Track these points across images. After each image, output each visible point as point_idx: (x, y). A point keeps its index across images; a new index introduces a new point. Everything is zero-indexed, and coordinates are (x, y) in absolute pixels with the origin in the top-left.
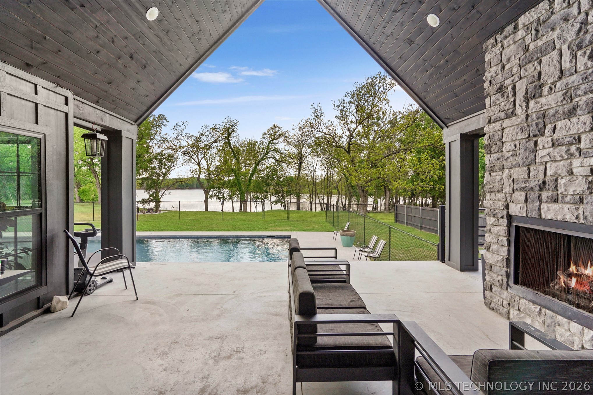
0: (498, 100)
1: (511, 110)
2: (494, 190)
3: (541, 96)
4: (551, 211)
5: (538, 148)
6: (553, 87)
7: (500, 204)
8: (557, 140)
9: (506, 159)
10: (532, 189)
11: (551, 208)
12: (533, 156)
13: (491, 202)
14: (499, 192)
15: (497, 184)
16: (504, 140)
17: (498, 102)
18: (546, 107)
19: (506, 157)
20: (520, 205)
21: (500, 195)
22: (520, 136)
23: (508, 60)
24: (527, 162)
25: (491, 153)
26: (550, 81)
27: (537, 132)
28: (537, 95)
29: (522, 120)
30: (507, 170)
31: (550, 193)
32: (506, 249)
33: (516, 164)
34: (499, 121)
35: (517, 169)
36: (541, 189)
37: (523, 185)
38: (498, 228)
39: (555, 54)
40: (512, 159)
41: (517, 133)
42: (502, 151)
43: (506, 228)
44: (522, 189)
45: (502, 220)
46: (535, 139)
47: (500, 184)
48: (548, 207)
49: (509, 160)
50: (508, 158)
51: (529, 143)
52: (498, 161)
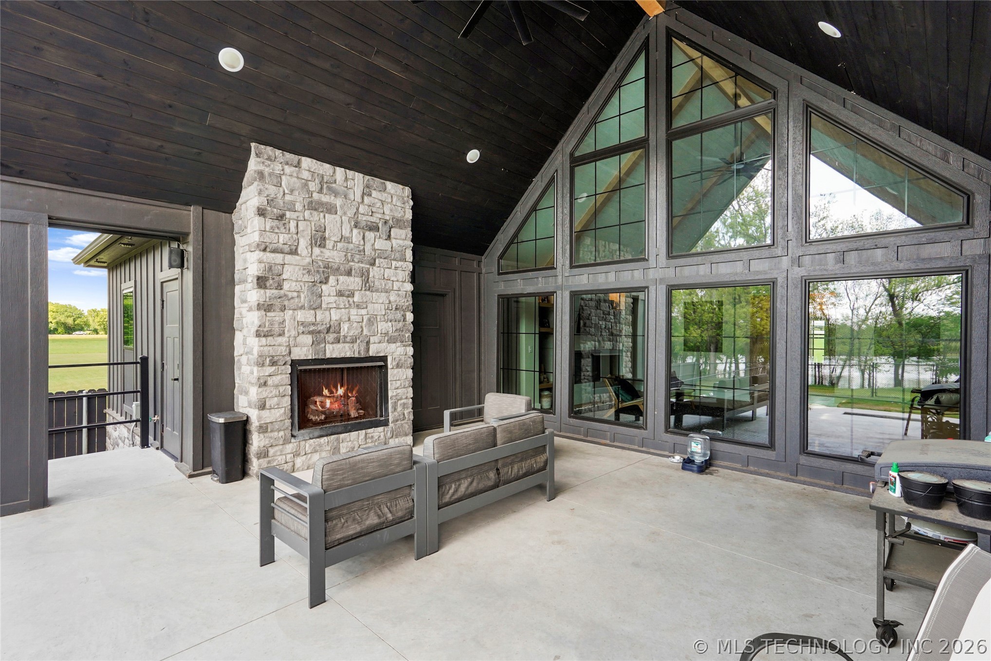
0: (278, 228)
1: (294, 248)
2: (272, 333)
3: (324, 247)
4: (336, 350)
5: (323, 294)
6: (335, 244)
7: (283, 350)
8: (340, 291)
9: (289, 300)
10: (319, 332)
11: (335, 348)
12: (319, 301)
13: (270, 348)
14: (280, 335)
15: (277, 326)
16: (284, 276)
17: (276, 231)
18: (331, 260)
19: (290, 297)
20: (306, 348)
21: (280, 340)
22: (307, 278)
23: (292, 191)
24: (314, 306)
25: (265, 288)
26: (334, 239)
27: (324, 280)
28: (322, 245)
29: (309, 263)
30: (291, 312)
31: (335, 335)
32: (288, 399)
33: (302, 306)
34: (278, 252)
35: (303, 311)
36: (327, 332)
37: (312, 328)
38: (279, 377)
39: (337, 217)
40: (296, 300)
41: (303, 275)
42: (281, 289)
43: (289, 375)
44: (310, 333)
45: (283, 367)
46: (319, 285)
47: (282, 326)
48: (333, 347)
49: (292, 301)
50: (292, 298)
51: (315, 288)
52: (279, 300)
